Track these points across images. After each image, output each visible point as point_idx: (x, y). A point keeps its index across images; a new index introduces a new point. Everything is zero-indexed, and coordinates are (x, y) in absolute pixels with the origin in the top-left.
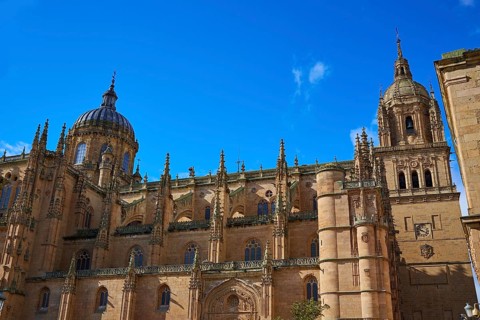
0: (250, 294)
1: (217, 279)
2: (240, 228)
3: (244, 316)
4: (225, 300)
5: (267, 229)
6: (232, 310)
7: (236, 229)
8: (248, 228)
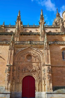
0: (38, 55)
1: (22, 47)
2: (25, 36)
3: (35, 64)
4: (25, 57)
5: (36, 37)
6: (29, 61)
7: (24, 36)
8: (28, 36)
